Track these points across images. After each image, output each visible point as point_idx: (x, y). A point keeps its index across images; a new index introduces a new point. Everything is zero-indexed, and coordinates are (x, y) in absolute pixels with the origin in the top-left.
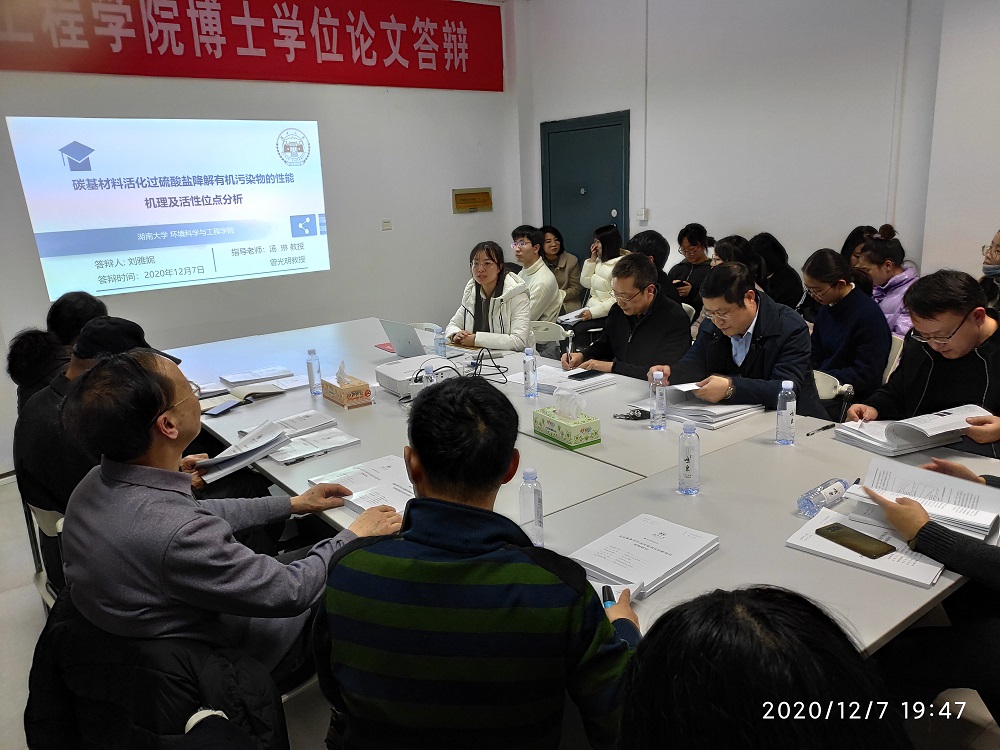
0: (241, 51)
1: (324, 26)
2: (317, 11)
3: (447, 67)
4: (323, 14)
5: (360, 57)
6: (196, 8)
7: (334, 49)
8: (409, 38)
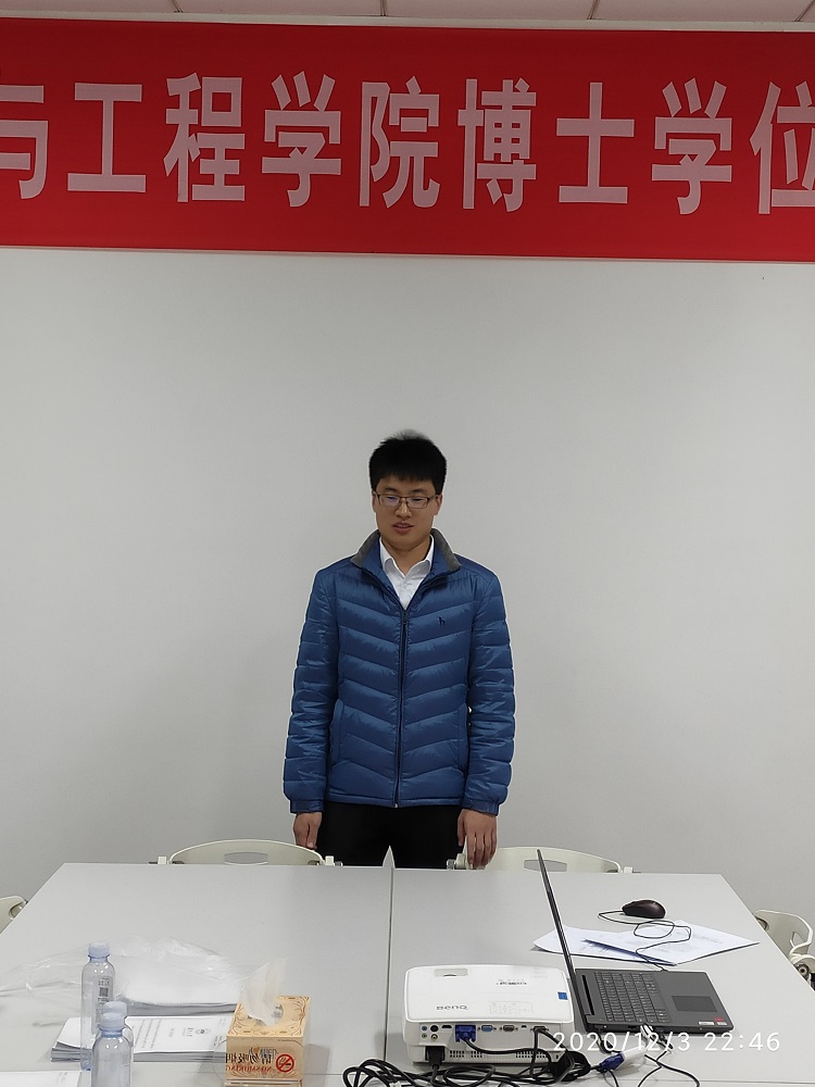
0: (568, 194)
1: (788, 127)
2: (774, 92)
4: (789, 99)
6: (479, 106)
7: (808, 179)
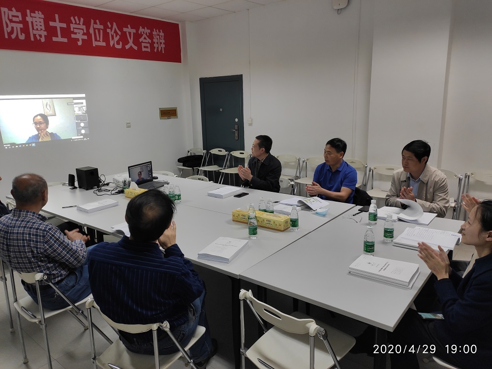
0: (54, 39)
1: (96, 29)
2: (92, 21)
3: (156, 50)
4: (95, 23)
5: (114, 44)
6: (31, 17)
7: (101, 40)
8: (137, 36)
